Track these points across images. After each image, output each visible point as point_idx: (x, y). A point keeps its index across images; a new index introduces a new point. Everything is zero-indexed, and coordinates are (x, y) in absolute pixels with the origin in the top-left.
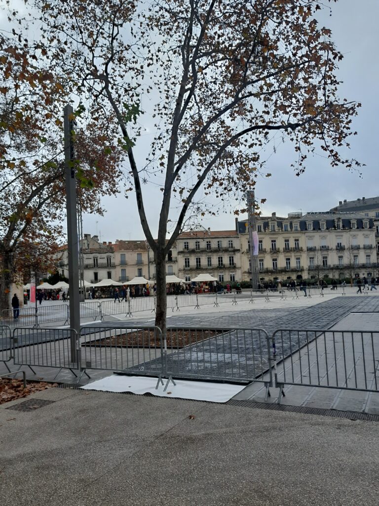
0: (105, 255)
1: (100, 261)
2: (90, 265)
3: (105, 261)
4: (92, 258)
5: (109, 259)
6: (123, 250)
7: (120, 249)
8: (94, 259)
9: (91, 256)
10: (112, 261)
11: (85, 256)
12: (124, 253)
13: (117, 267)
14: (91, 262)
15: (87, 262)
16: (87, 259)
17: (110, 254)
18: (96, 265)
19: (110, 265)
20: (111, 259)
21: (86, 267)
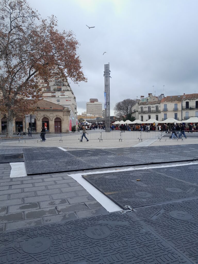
0: (155, 106)
1: (152, 109)
2: (146, 111)
3: (155, 109)
5: (157, 107)
6: (165, 102)
8: (149, 108)
9: (147, 106)
10: (159, 109)
11: (144, 106)
12: (166, 104)
13: (161, 112)
14: (147, 109)
15: (144, 110)
16: (144, 108)
17: (158, 105)
18: (150, 112)
19: (158, 111)
20: (159, 107)
21: (144, 113)
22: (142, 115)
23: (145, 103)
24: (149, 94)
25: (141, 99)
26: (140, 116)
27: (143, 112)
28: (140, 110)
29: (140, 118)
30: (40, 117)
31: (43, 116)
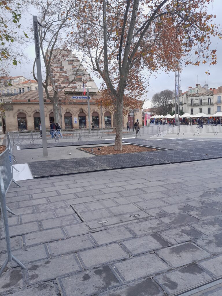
0: (207, 97)
1: (203, 101)
2: (197, 104)
3: (207, 101)
4: (199, 99)
5: (209, 100)
6: (219, 93)
7: (218, 93)
8: (200, 100)
9: (198, 98)
10: (211, 101)
11: (194, 98)
12: (220, 95)
13: (214, 105)
14: (198, 102)
15: (195, 102)
16: (195, 100)
17: (211, 96)
18: (201, 104)
19: (210, 103)
20: (211, 99)
21: (195, 105)
22: (193, 108)
23: (195, 94)
24: (197, 85)
25: (190, 90)
26: (190, 108)
27: (193, 105)
28: (190, 102)
29: (190, 111)
30: (47, 112)
31: (50, 111)
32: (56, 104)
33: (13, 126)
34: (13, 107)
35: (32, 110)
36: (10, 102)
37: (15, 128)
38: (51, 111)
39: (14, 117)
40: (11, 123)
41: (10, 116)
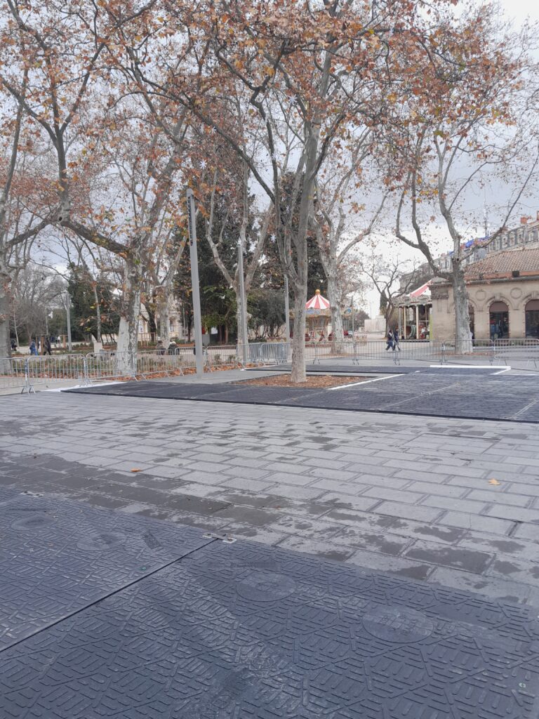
30: (519, 299)
31: (527, 297)
32: (458, 286)
33: (446, 330)
34: (447, 292)
35: (486, 297)
36: (440, 283)
37: (449, 335)
38: (529, 298)
39: (448, 312)
40: (442, 325)
41: (441, 311)
